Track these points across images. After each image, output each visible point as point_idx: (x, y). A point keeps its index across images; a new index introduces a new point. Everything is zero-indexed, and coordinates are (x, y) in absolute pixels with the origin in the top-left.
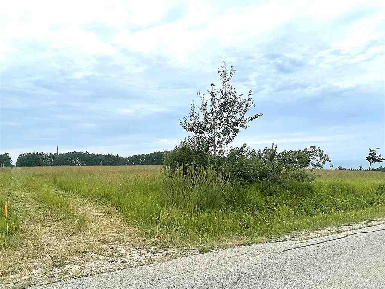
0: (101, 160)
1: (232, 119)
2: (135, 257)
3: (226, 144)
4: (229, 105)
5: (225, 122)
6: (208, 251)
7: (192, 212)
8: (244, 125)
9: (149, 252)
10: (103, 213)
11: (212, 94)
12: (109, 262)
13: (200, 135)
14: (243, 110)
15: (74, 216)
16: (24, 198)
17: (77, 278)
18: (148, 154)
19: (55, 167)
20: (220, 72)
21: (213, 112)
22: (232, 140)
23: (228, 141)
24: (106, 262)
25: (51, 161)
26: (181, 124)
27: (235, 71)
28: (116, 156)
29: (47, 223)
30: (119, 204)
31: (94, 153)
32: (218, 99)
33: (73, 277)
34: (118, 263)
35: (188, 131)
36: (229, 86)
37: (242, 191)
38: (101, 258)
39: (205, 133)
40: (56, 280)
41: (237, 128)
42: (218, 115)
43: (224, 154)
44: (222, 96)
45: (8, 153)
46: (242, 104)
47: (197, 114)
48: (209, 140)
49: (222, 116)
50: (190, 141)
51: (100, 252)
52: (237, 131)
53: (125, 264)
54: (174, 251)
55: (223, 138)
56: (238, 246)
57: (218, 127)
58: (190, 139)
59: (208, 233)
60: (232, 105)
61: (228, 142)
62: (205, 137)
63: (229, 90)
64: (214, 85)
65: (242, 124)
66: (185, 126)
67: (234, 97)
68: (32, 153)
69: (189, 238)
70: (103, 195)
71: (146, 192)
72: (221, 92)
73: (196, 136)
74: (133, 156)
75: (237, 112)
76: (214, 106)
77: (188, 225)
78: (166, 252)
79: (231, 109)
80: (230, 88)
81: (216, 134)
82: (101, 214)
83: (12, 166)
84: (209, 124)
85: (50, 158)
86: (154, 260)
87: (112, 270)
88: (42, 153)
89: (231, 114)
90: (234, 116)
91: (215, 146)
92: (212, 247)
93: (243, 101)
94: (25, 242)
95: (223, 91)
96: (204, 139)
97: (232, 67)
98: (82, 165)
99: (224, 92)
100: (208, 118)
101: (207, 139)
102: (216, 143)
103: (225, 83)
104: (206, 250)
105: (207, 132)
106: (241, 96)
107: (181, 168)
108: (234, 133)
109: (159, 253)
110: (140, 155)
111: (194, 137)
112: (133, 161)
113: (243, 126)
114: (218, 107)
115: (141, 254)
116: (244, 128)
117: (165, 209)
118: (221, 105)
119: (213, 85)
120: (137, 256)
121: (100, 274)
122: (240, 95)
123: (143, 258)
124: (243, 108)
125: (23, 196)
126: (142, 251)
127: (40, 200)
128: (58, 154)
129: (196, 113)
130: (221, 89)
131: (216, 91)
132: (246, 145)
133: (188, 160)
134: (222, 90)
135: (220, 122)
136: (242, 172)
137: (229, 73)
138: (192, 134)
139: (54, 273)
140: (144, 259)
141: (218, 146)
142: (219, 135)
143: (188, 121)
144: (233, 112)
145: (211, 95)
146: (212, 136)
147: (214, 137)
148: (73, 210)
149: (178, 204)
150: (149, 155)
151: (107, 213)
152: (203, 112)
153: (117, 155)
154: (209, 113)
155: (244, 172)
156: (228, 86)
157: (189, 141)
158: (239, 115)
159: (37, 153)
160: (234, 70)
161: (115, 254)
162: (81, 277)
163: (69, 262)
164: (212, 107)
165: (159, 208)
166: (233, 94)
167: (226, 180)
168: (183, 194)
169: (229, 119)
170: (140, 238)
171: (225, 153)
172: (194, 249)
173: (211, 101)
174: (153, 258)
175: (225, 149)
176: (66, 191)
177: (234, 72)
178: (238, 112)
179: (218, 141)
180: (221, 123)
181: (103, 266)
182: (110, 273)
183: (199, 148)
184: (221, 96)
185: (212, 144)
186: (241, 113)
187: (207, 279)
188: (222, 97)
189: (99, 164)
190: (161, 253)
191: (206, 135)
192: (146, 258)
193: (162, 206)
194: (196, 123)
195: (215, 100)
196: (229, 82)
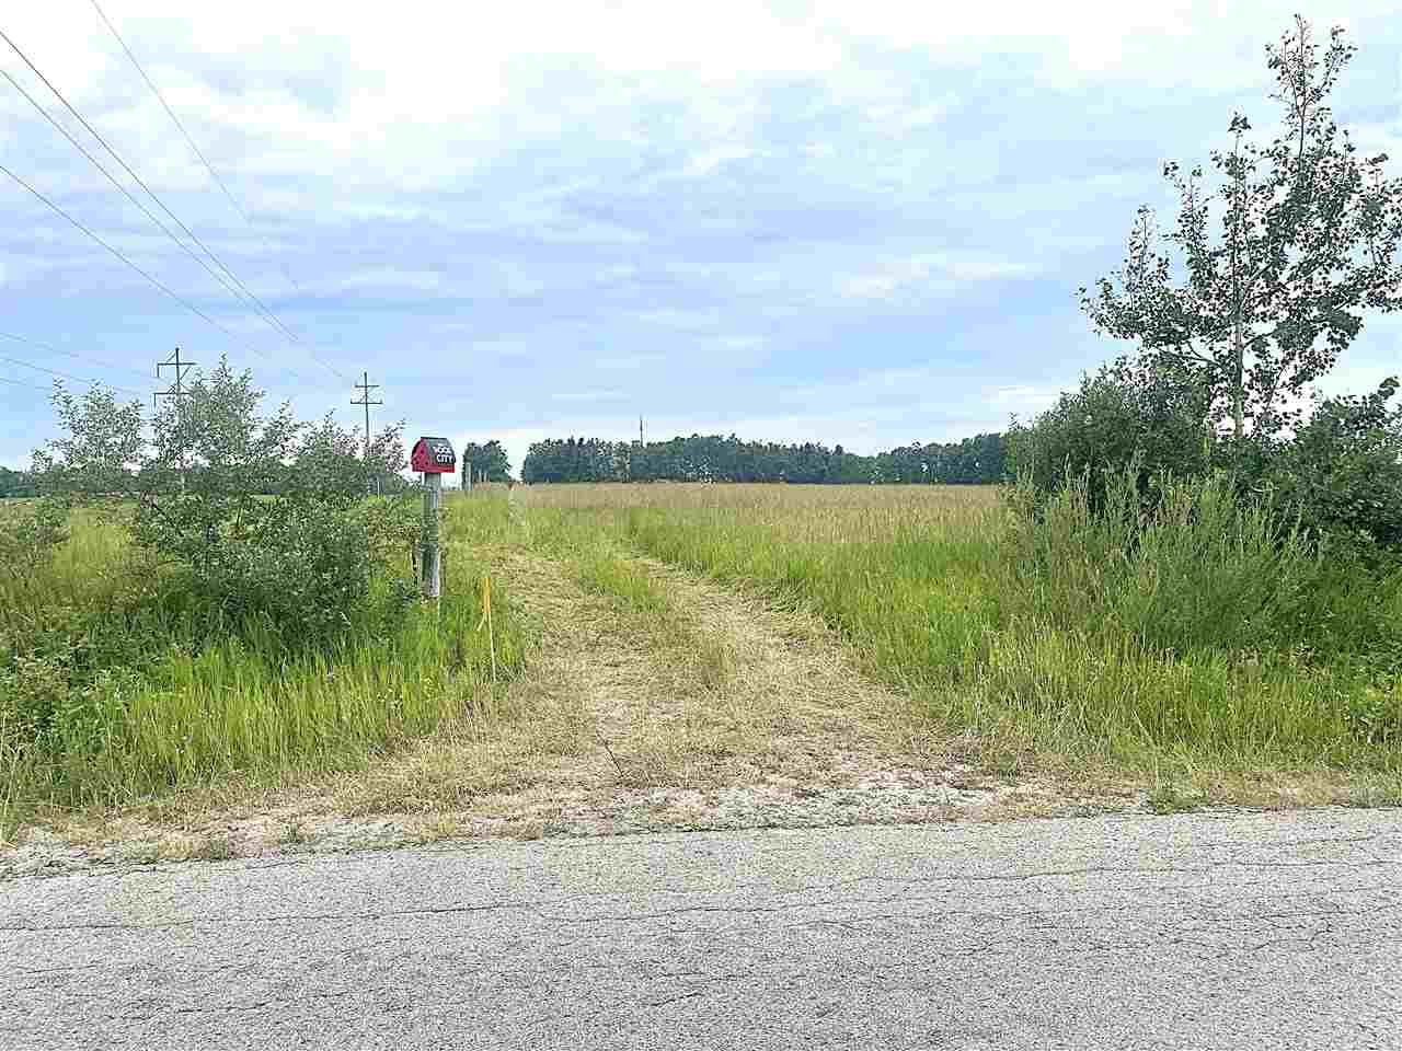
0: (781, 466)
1: (1327, 272)
2: (890, 791)
3: (1295, 386)
4: (1314, 208)
5: (1295, 289)
6: (1190, 809)
7: (1121, 654)
8: (1389, 295)
9: (944, 780)
10: (783, 637)
11: (1235, 166)
12: (799, 796)
13: (1172, 348)
14: (1384, 228)
15: (687, 638)
16: (540, 577)
17: (691, 831)
18: (952, 443)
19: (634, 486)
20: (1274, 64)
21: (1234, 247)
22: (1323, 367)
23: (1302, 372)
24: (788, 796)
25: (622, 466)
26: (1086, 305)
27: (1350, 52)
28: (834, 449)
29: (605, 656)
30: (839, 609)
31: (757, 441)
32: (1263, 187)
33: (678, 827)
34: (828, 804)
35: (1116, 333)
36: (1319, 122)
37: (1366, 591)
38: (771, 778)
39: (1196, 342)
40: (626, 827)
41: (1354, 311)
42: (1260, 260)
43: (1284, 426)
44: (1284, 169)
45: (498, 442)
46: (1382, 203)
47: (1160, 260)
48: (1214, 369)
49: (1279, 261)
50: (1126, 378)
51: (770, 763)
52: (1353, 327)
53: (853, 809)
54: (1040, 792)
55: (1280, 359)
56: (1333, 807)
57: (1257, 311)
58: (1124, 368)
59: (1190, 739)
60: (1332, 211)
61: (1304, 376)
62: (1192, 355)
63: (1319, 141)
64: (1246, 127)
65: (1378, 290)
66: (1105, 312)
67: (1343, 170)
68: (566, 442)
69: (1105, 749)
70: (784, 577)
71: (936, 573)
72: (1279, 155)
73: (1150, 355)
74: (896, 451)
75: (1356, 238)
76: (1240, 222)
77: (1103, 702)
78: (1009, 790)
79: (1323, 226)
80: (1323, 131)
81: (1244, 341)
82: (776, 639)
83: (511, 482)
84: (1213, 301)
85: (619, 459)
86: (961, 812)
87: (804, 824)
88: (595, 442)
89: (1325, 251)
90: (1339, 257)
91: (1237, 393)
92: (1204, 796)
93: (1388, 187)
94: (540, 705)
95: (1287, 149)
96: (1186, 364)
97: (1335, 33)
98: (721, 479)
99: (1295, 151)
100: (1210, 272)
101: (1204, 364)
102: (1246, 378)
103: (1298, 110)
104: (1177, 801)
105: (1204, 337)
106: (1379, 165)
107: (1082, 484)
108: (1337, 337)
109: (981, 789)
110: (922, 447)
111: (1145, 358)
112: (896, 469)
113: (1378, 300)
114: (1263, 221)
115: (913, 785)
116: (1390, 309)
117: (1010, 635)
118: (1273, 211)
119: (1239, 124)
120: (898, 789)
121: (765, 828)
122: (1375, 161)
123: (919, 798)
124: (1388, 218)
125: (538, 568)
126: (918, 775)
127: (586, 584)
128: (645, 445)
129: (1156, 258)
130: (1278, 141)
131: (1253, 152)
132: (1397, 385)
133: (1113, 452)
134: (1286, 143)
135: (1266, 290)
136: (1368, 507)
137: (1323, 64)
138: (1133, 347)
139: (623, 805)
140: (922, 803)
141: (1253, 394)
142: (1259, 344)
143: (1118, 290)
144: (1337, 239)
145: (1230, 173)
146: (1225, 353)
147: (1236, 355)
148: (688, 620)
149: (1061, 620)
150: (955, 445)
151: (795, 640)
152: (1186, 250)
153: (838, 447)
154: (1216, 254)
155: (1379, 508)
156: (1315, 125)
157: (1122, 378)
158: (1365, 253)
159: (582, 440)
160: (1345, 46)
161: (819, 773)
162: (702, 830)
163: (667, 780)
164: (1231, 226)
165: (986, 628)
166: (1336, 157)
167: (1286, 533)
168: (1085, 582)
169: (1315, 273)
170: (910, 730)
171: (1287, 424)
172: (1124, 792)
173: (1228, 197)
174: (958, 803)
175: (1291, 407)
176: (667, 561)
177: (1350, 56)
178: (1362, 240)
179: (1254, 371)
180: (1271, 294)
181: (778, 806)
182: (798, 830)
183: (1163, 405)
184: (1276, 171)
185: (1224, 385)
186: (1377, 242)
187: (1176, 906)
188: (1281, 176)
189: (772, 479)
190: (990, 790)
191: (1200, 348)
192: (931, 799)
193: (1000, 624)
194: (1154, 297)
195: (1250, 193)
196: (1320, 104)
